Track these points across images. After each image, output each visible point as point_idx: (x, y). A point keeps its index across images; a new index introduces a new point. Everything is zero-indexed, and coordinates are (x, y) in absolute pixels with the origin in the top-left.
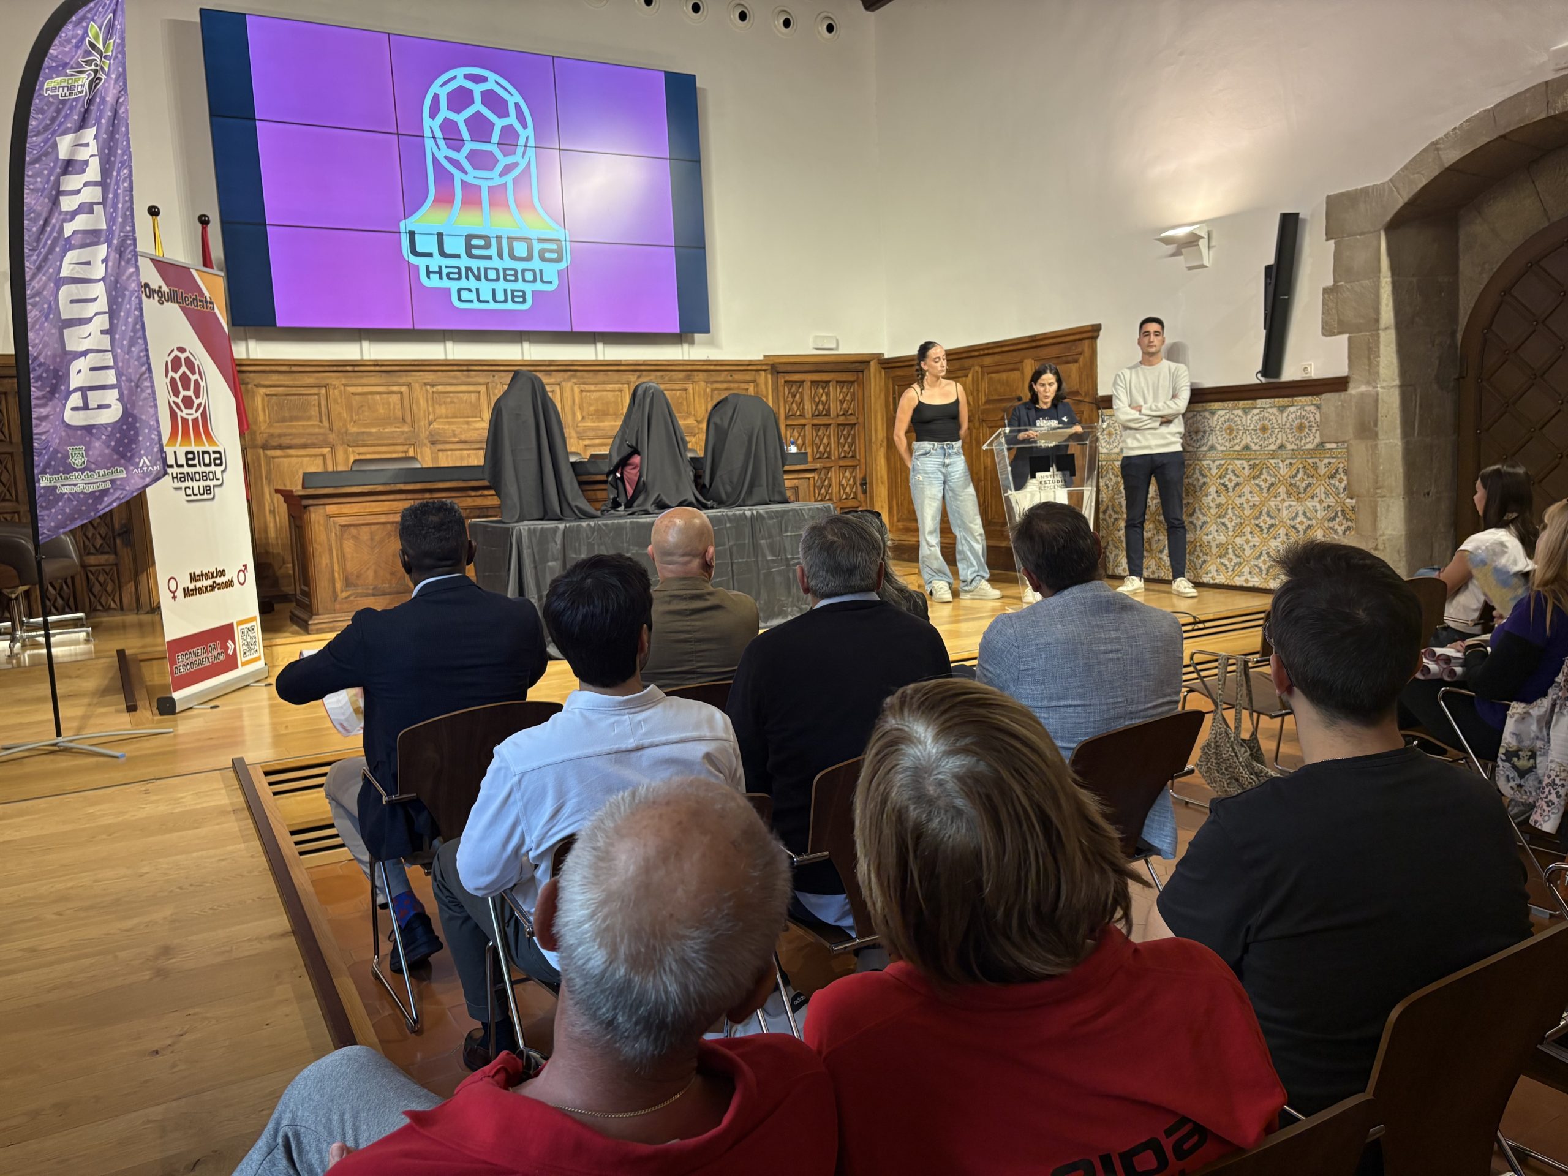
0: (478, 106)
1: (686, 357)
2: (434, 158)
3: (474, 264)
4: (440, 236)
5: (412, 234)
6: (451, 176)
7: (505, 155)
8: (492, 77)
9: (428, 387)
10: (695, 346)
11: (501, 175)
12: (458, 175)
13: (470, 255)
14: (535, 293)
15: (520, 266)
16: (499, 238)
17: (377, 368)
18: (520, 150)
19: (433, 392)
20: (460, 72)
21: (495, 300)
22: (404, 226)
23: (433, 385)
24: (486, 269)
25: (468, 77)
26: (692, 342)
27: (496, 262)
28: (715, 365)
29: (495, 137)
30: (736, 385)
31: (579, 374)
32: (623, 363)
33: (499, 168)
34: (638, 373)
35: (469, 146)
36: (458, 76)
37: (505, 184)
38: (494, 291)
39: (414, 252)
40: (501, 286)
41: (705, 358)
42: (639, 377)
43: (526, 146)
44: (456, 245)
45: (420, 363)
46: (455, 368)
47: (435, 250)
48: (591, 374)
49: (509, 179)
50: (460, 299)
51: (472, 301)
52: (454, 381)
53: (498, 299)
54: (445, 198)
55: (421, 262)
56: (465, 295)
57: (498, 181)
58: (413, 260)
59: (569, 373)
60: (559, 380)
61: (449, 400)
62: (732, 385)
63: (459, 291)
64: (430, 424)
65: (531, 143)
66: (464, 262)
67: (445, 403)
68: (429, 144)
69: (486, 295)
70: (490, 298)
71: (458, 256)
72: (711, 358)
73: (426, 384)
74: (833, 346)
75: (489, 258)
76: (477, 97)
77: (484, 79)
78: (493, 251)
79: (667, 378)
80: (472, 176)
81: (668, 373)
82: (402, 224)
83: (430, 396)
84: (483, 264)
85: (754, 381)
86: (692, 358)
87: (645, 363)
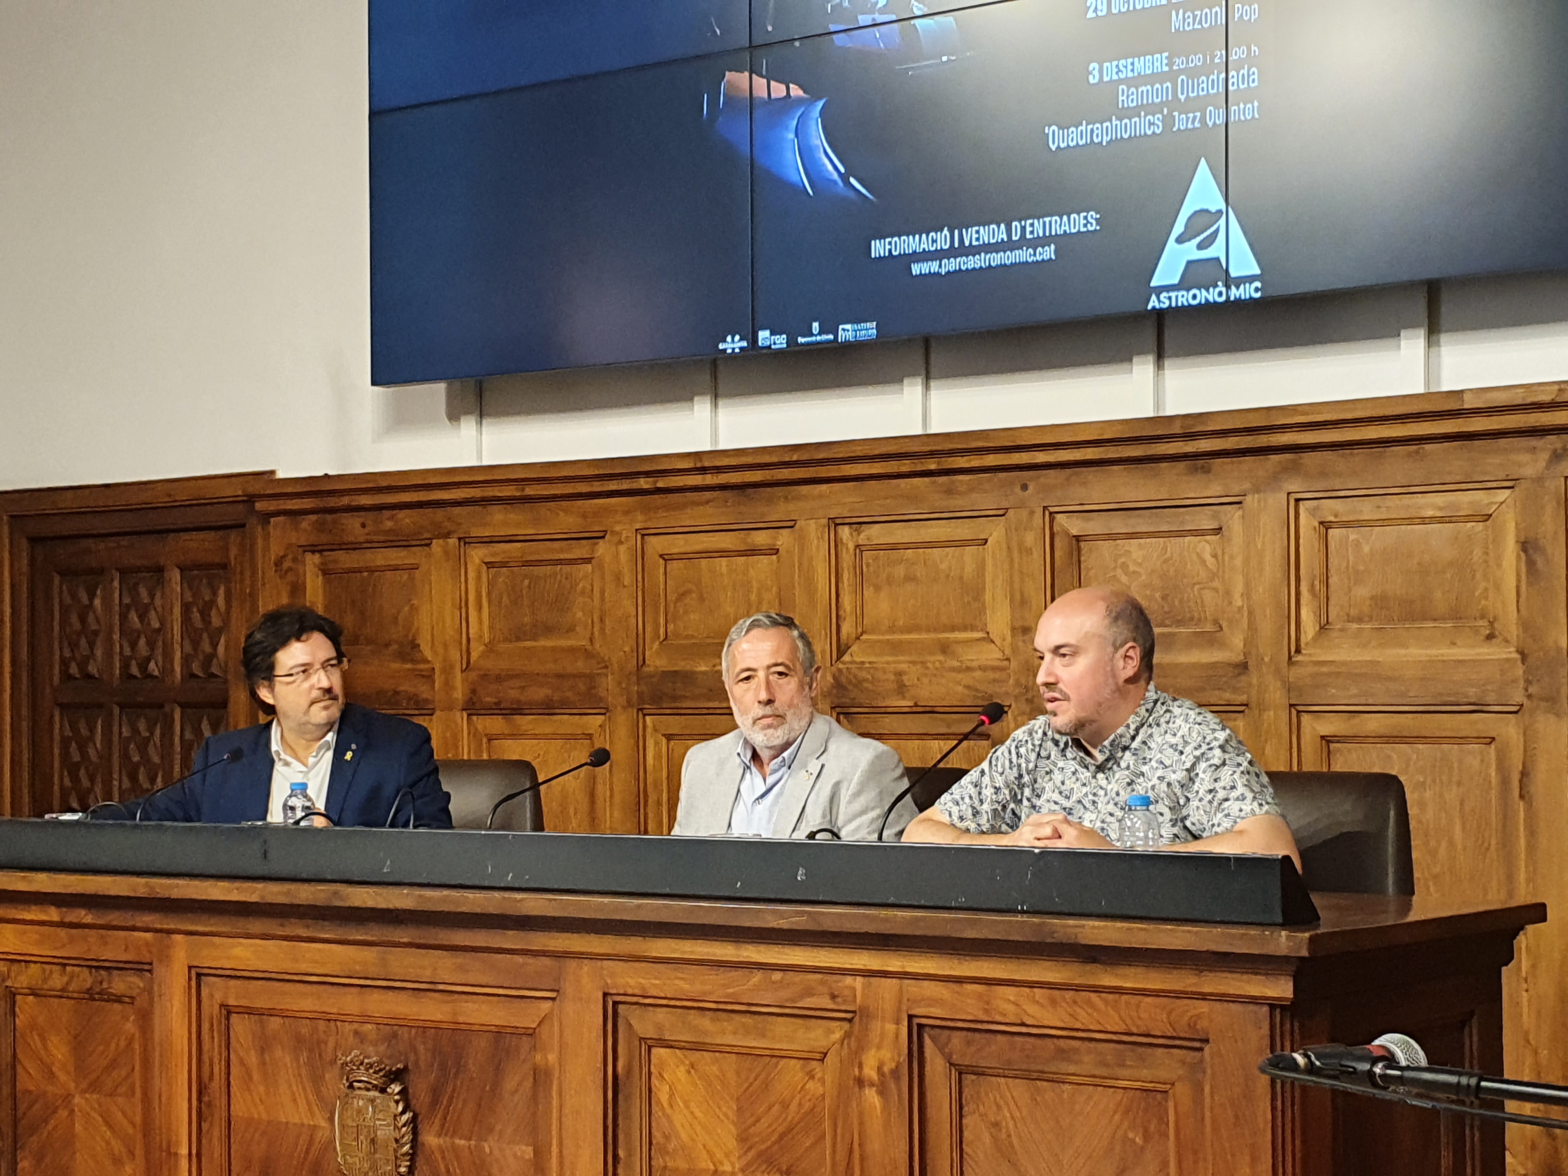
9: (845, 532)
17: (709, 479)
19: (857, 546)
23: (858, 525)
31: (1309, 459)
46: (906, 466)
52: (911, 510)
59: (1275, 458)
60: (1235, 488)
61: (900, 571)
64: (841, 653)
67: (890, 581)
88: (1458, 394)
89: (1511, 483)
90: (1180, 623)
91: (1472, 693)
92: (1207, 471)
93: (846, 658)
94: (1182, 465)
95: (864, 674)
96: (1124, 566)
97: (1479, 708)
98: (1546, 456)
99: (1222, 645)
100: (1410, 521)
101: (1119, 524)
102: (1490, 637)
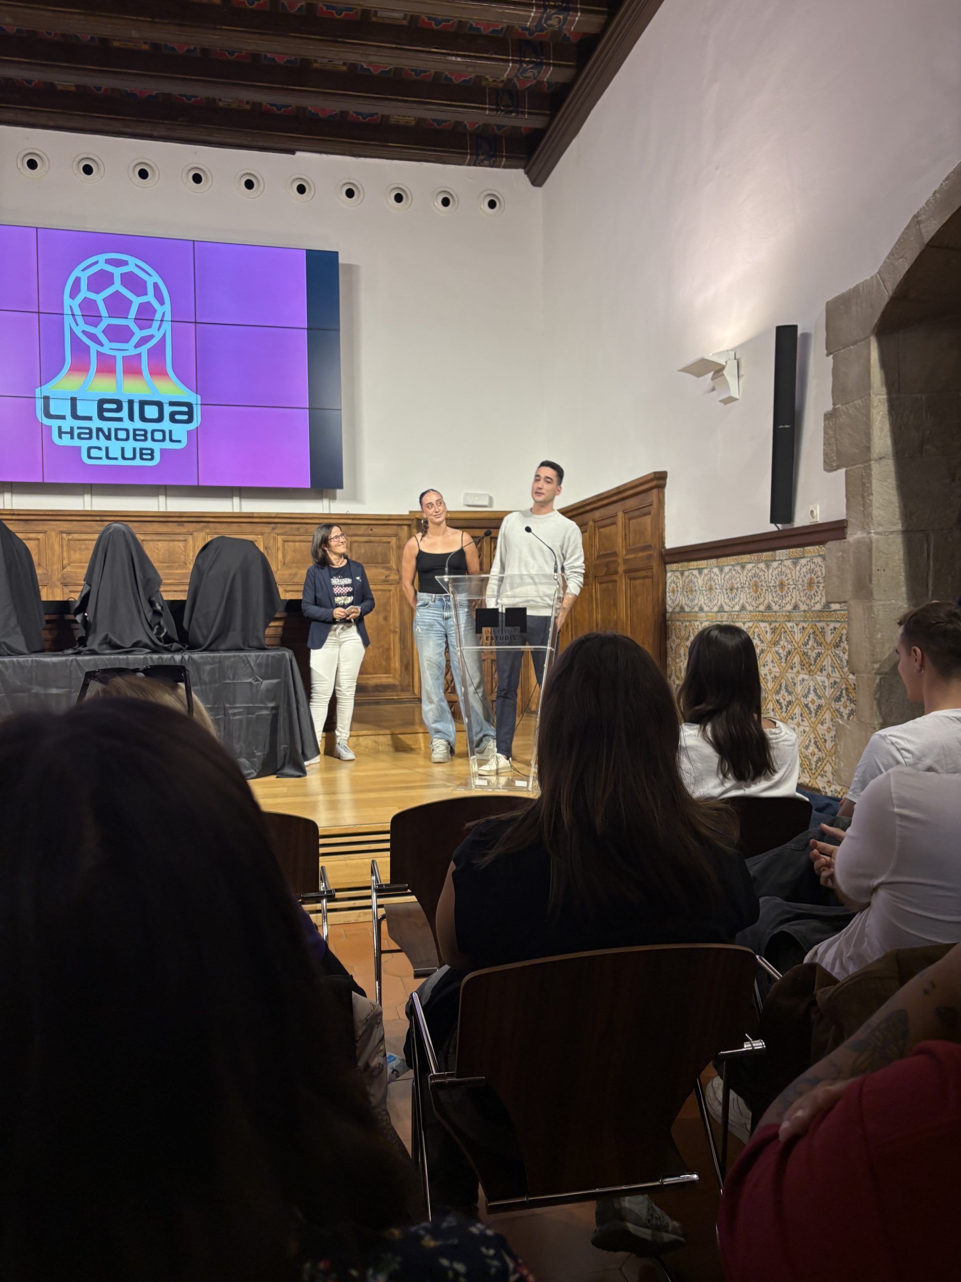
0: (118, 286)
1: (326, 511)
2: (72, 332)
3: (105, 425)
4: (74, 400)
5: (46, 399)
6: (88, 347)
7: (141, 328)
8: (132, 261)
9: (64, 535)
10: (337, 501)
11: (137, 346)
12: (94, 348)
13: (102, 417)
14: (163, 451)
15: (149, 427)
16: (131, 403)
17: (14, 517)
18: (156, 324)
19: (68, 539)
20: (102, 258)
21: (124, 458)
22: (39, 393)
23: (69, 533)
24: (116, 430)
25: (108, 262)
26: (333, 498)
27: (127, 424)
28: (353, 519)
29: (133, 313)
30: (377, 539)
31: (211, 525)
32: (255, 515)
33: (134, 340)
34: (273, 525)
35: (106, 322)
36: (100, 262)
37: (139, 355)
38: (123, 449)
39: (48, 415)
40: (130, 445)
41: (344, 512)
42: (274, 529)
43: (162, 321)
44: (88, 408)
45: (54, 513)
46: (89, 518)
47: (67, 412)
48: (224, 525)
49: (144, 350)
50: (89, 457)
51: (100, 458)
52: (89, 530)
53: (126, 456)
54: (80, 367)
55: (54, 424)
56: (94, 453)
57: (133, 352)
58: (47, 422)
59: (202, 524)
60: (191, 530)
61: (83, 547)
62: (373, 539)
63: (89, 449)
64: (63, 568)
65: (168, 317)
66: (96, 423)
67: (80, 549)
68: (68, 321)
69: (115, 452)
70: (119, 455)
71: (89, 418)
72: (351, 512)
73: (62, 532)
74: (486, 503)
75: (120, 419)
76: (117, 279)
77: (125, 263)
78: (124, 413)
79: (302, 531)
80: (108, 348)
81: (304, 526)
82: (38, 391)
83: (65, 543)
84: (113, 425)
85: (396, 535)
86: (332, 512)
87: (277, 516)
88: (253, 513)
89: (262, 534)
90: (174, 562)
92: (182, 525)
93: (65, 570)
94: (175, 524)
95: (72, 574)
96: (157, 548)
99: (187, 568)
101: (155, 537)
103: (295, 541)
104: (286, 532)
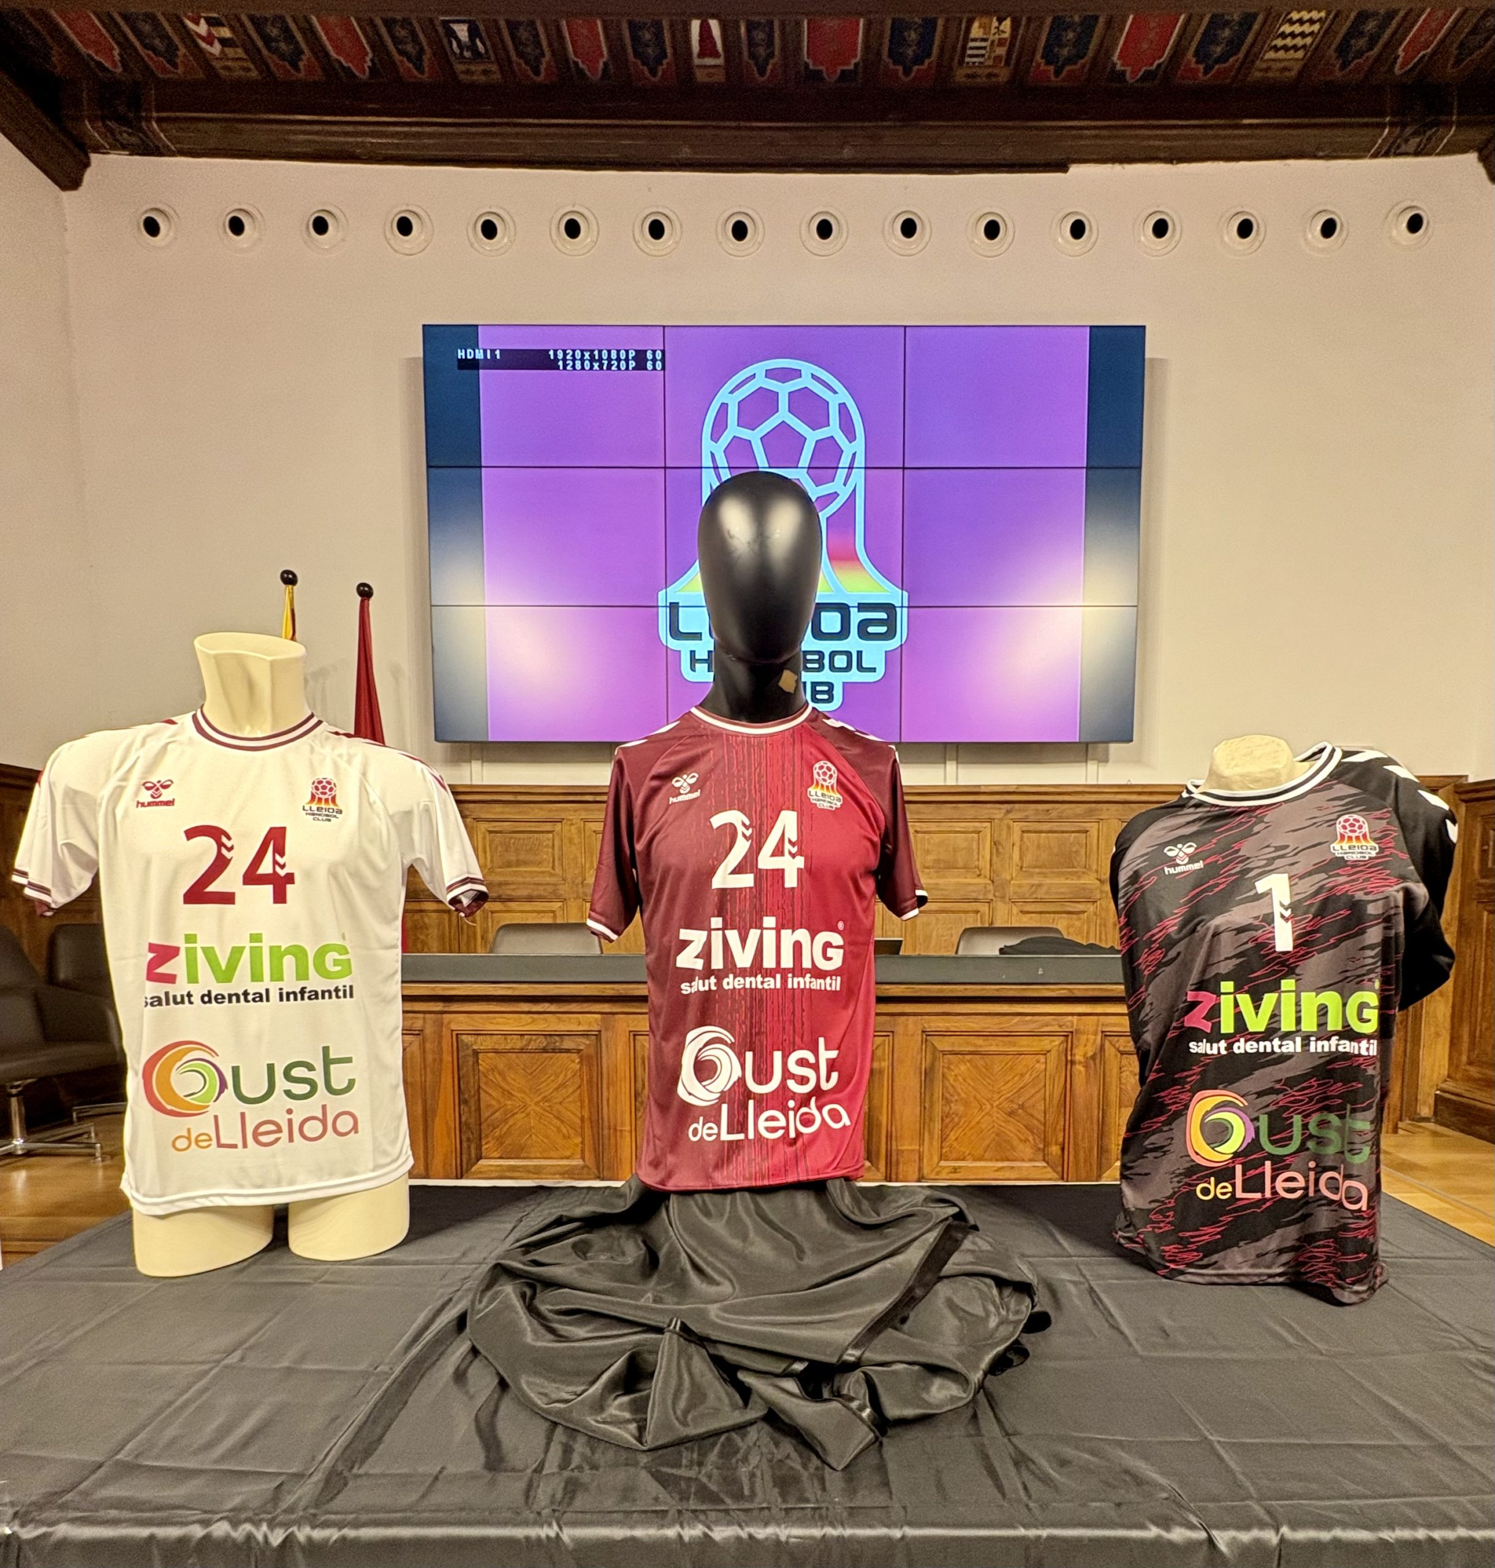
1: (1093, 782)
5: (674, 608)
7: (818, 483)
10: (1109, 763)
15: (827, 647)
18: (841, 474)
20: (759, 369)
25: (770, 374)
26: (1104, 757)
28: (1139, 793)
29: (805, 460)
31: (913, 807)
32: (983, 790)
34: (1007, 806)
36: (757, 375)
39: (675, 632)
41: (1123, 782)
42: (1008, 812)
43: (851, 468)
55: (685, 647)
58: (673, 644)
68: (706, 479)
72: (1134, 782)
76: (783, 402)
77: (797, 374)
79: (1054, 814)
82: (661, 594)
86: (1103, 782)
88: (979, 786)
89: (990, 820)
91: (974, 895)
97: (976, 900)
98: (1003, 811)
100: (949, 832)
102: (979, 876)
103: (1041, 832)
104: (1027, 817)
